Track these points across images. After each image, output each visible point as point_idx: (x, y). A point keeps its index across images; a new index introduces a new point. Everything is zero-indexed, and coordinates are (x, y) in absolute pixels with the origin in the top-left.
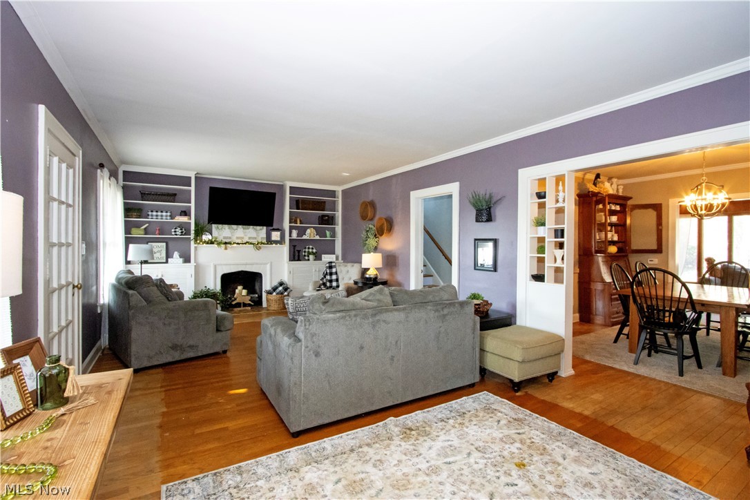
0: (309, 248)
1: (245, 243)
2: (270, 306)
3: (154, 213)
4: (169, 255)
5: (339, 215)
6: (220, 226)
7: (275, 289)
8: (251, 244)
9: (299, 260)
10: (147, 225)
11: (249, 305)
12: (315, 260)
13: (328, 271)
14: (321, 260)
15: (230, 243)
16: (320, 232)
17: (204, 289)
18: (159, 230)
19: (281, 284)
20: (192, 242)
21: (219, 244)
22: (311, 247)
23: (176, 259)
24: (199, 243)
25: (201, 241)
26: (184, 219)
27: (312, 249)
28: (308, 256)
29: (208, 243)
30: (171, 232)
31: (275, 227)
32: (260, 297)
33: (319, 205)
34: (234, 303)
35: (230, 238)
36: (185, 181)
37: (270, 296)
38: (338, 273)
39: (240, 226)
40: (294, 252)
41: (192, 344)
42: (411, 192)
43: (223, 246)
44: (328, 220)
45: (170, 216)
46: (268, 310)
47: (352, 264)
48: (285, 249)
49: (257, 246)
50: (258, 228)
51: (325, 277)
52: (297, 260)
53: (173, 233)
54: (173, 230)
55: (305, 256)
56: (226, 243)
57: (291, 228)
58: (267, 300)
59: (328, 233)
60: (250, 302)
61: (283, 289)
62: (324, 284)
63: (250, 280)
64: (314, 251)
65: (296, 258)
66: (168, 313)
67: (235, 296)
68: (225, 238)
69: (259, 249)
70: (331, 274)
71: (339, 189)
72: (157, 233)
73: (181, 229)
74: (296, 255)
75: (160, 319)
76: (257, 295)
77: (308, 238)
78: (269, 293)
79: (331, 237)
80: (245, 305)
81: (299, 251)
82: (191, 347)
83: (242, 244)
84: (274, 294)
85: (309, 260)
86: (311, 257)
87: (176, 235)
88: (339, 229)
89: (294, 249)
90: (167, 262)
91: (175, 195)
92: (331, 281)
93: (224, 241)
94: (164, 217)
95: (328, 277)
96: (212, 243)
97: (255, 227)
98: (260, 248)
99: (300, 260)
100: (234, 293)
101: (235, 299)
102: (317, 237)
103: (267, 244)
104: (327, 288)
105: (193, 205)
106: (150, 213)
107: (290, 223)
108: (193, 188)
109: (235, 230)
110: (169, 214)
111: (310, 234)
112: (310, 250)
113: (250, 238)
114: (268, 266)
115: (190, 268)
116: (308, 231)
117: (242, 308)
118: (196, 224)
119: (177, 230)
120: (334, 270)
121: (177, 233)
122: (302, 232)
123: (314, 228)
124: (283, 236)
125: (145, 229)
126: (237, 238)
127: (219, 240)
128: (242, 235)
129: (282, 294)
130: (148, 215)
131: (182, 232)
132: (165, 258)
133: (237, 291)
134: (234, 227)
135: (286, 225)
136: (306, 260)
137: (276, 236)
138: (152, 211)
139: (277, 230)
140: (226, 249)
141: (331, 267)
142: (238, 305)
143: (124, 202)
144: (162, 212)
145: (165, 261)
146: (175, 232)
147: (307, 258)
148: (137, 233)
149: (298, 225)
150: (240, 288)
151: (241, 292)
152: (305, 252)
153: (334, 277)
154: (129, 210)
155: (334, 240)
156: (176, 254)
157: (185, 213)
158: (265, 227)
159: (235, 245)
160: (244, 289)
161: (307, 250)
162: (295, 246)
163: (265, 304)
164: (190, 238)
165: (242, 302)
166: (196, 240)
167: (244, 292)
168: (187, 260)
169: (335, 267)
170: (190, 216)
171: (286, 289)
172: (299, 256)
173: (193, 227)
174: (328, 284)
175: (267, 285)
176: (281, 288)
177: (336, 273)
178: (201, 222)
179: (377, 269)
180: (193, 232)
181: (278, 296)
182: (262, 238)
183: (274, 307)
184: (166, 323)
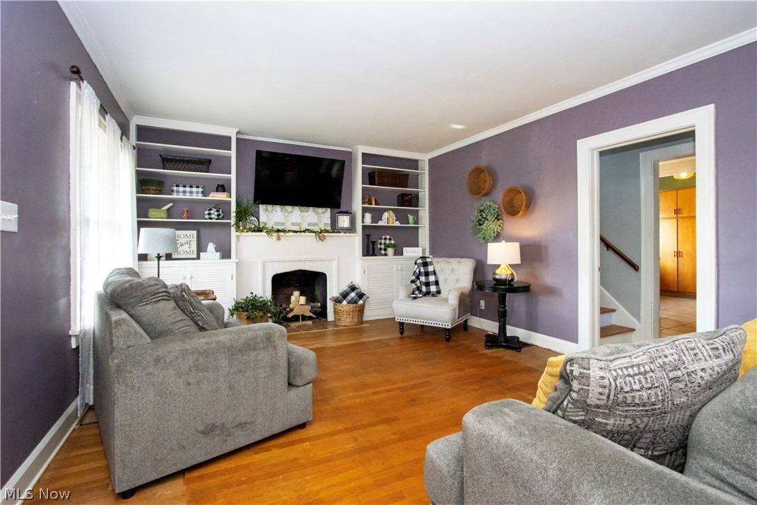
0: (385, 239)
1: (304, 231)
2: (339, 319)
3: (181, 189)
4: (201, 248)
5: (424, 193)
6: (270, 207)
7: (345, 295)
8: (312, 232)
9: (374, 254)
10: (171, 204)
11: (310, 318)
12: (395, 254)
13: (422, 270)
14: (402, 255)
15: (284, 231)
16: (401, 217)
17: (250, 296)
18: (187, 211)
19: (353, 288)
20: (233, 229)
21: (269, 232)
22: (388, 237)
23: (211, 252)
24: (242, 231)
25: (245, 228)
26: (221, 196)
27: (390, 239)
28: (385, 250)
29: (254, 231)
30: (204, 215)
31: (343, 208)
32: (324, 307)
33: (400, 179)
34: (290, 315)
35: (283, 224)
36: (223, 142)
37: (339, 306)
38: (437, 272)
39: (297, 208)
40: (368, 244)
41: (243, 420)
42: (578, 142)
43: (275, 234)
44: (410, 201)
45: (202, 192)
46: (337, 326)
47: (459, 259)
48: (357, 240)
49: (320, 234)
50: (320, 210)
51: (418, 278)
52: (372, 255)
53: (207, 217)
54: (207, 212)
55: (381, 249)
56: (278, 231)
57: (365, 210)
58: (336, 312)
59: (411, 218)
60: (311, 314)
61: (354, 295)
62: (419, 289)
63: (310, 282)
64: (393, 242)
65: (371, 253)
66: (197, 360)
67: (291, 306)
68: (276, 224)
69: (322, 239)
70: (427, 274)
71: (424, 158)
72: (184, 217)
73: (218, 211)
74: (370, 249)
75: (179, 374)
76: (319, 304)
77: (386, 224)
78: (337, 301)
79: (415, 223)
80: (304, 318)
81: (374, 243)
82: (241, 425)
83: (301, 232)
84: (345, 302)
85: (386, 255)
86: (390, 251)
87: (211, 219)
88: (424, 212)
89: (368, 240)
90: (198, 258)
91: (210, 161)
92: (427, 284)
93: (276, 227)
94: (195, 194)
95: (423, 279)
96: (260, 230)
97: (316, 209)
98: (325, 237)
99: (376, 256)
100: (289, 302)
101: (292, 310)
102: (397, 224)
103: (333, 232)
104: (425, 295)
105: (233, 176)
106: (175, 188)
107: (363, 203)
108: (233, 153)
109: (289, 213)
110: (200, 190)
111: (388, 219)
112: (388, 242)
113: (309, 224)
114: (335, 263)
115: (230, 264)
116: (386, 215)
117: (301, 323)
118: (238, 204)
119: (212, 212)
120: (430, 268)
121: (213, 216)
122: (377, 215)
123: (393, 210)
124: (353, 222)
125: (168, 210)
126: (293, 224)
127: (269, 226)
128: (298, 220)
129: (356, 302)
130: (173, 191)
131: (219, 215)
132: (195, 252)
133: (293, 298)
134: (289, 208)
135: (357, 205)
136: (382, 255)
137: (344, 221)
138: (178, 186)
139: (346, 213)
140: (279, 239)
141: (425, 264)
142: (296, 318)
143: (137, 171)
144: (191, 187)
145: (195, 256)
146: (209, 214)
147: (383, 252)
148: (155, 215)
149: (373, 206)
150: (296, 293)
151: (298, 301)
152: (381, 244)
153: (432, 278)
154: (143, 183)
155: (418, 227)
156: (211, 247)
157: (223, 188)
158: (329, 210)
159: (291, 234)
160: (301, 295)
161: (383, 241)
162: (368, 236)
163: (331, 317)
164: (230, 223)
165: (300, 314)
166: (238, 227)
167: (303, 300)
168: (226, 254)
169: (431, 263)
170: (230, 192)
171: (361, 296)
172: (373, 249)
173: (233, 208)
174: (424, 289)
175: (333, 290)
176: (353, 295)
177: (434, 273)
178: (245, 201)
179: (512, 266)
180: (233, 215)
181: (351, 306)
182: (326, 224)
183: (346, 321)
184: (191, 381)
